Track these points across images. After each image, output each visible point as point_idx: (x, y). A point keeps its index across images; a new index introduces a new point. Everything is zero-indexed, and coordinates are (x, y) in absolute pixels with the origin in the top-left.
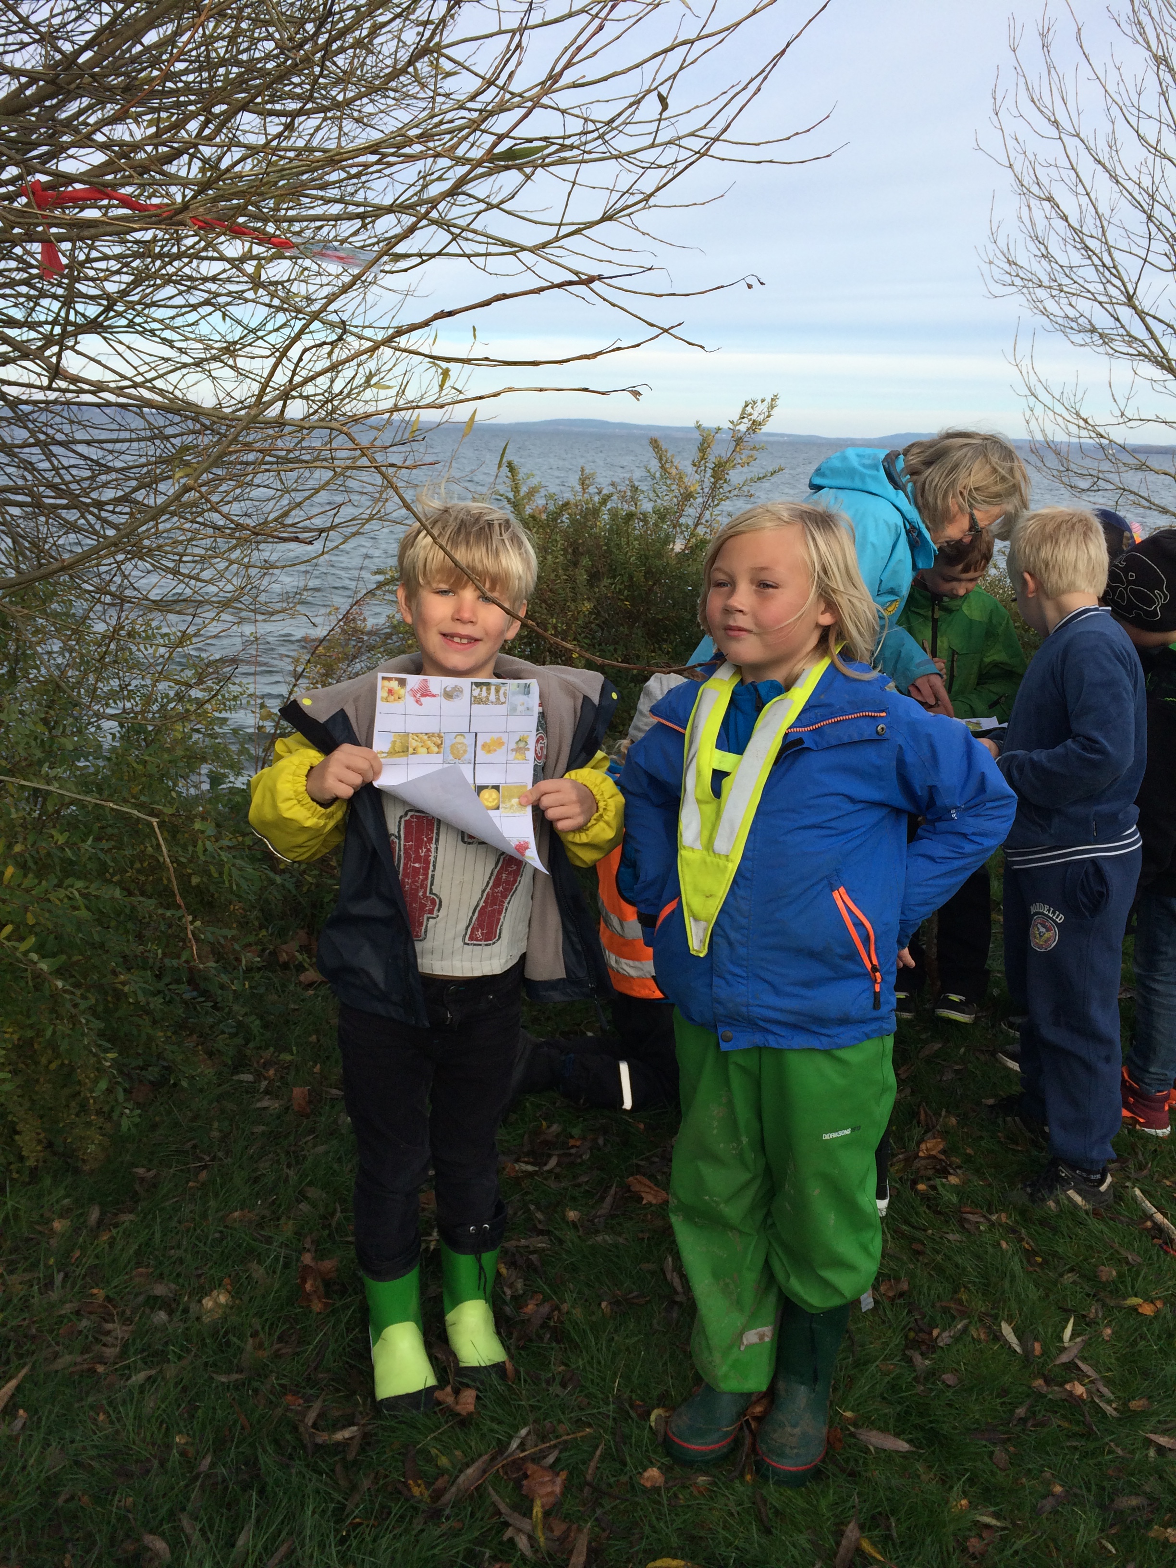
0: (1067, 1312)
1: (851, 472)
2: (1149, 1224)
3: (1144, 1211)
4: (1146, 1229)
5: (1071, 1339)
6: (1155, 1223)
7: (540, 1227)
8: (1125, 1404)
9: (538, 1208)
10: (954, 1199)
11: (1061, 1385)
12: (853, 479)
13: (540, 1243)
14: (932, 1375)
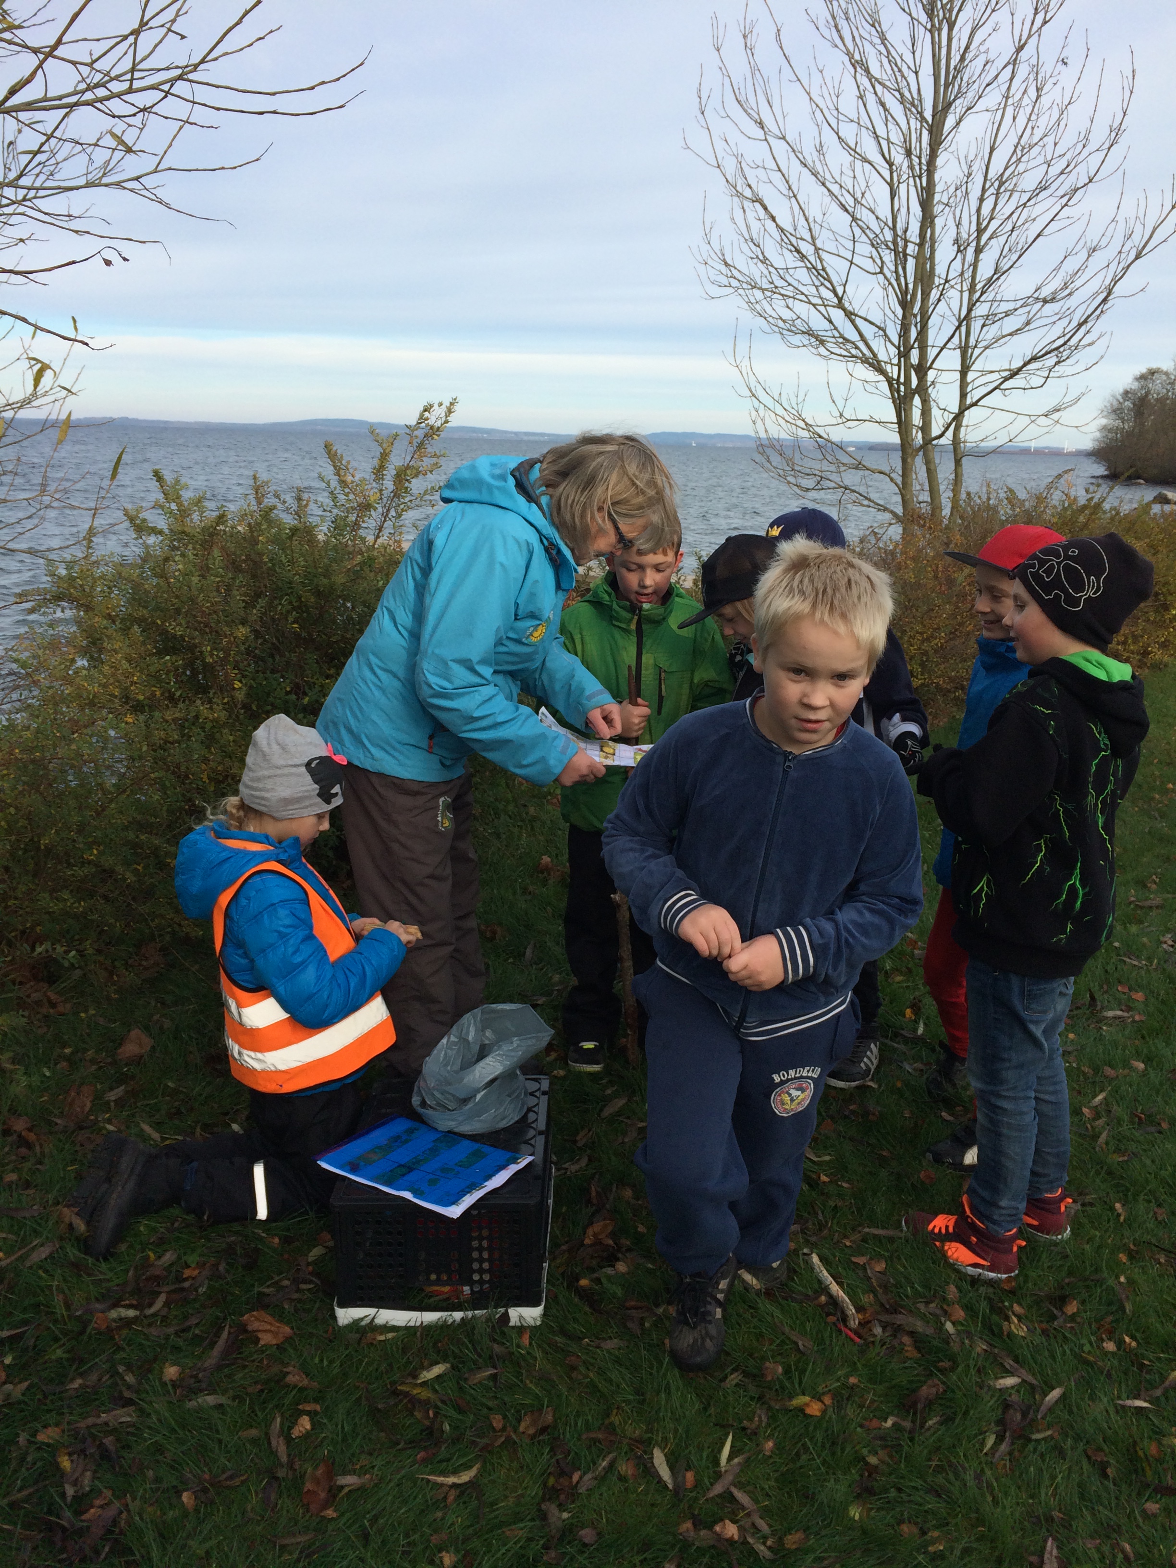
0: (724, 1427)
1: (479, 483)
2: (823, 1298)
3: (820, 1282)
4: (822, 1306)
5: (730, 1458)
6: (830, 1296)
7: (127, 1394)
8: (781, 1539)
9: (129, 1368)
10: (619, 1292)
11: (710, 1527)
12: (480, 491)
13: (125, 1416)
14: (568, 1532)
